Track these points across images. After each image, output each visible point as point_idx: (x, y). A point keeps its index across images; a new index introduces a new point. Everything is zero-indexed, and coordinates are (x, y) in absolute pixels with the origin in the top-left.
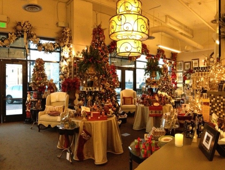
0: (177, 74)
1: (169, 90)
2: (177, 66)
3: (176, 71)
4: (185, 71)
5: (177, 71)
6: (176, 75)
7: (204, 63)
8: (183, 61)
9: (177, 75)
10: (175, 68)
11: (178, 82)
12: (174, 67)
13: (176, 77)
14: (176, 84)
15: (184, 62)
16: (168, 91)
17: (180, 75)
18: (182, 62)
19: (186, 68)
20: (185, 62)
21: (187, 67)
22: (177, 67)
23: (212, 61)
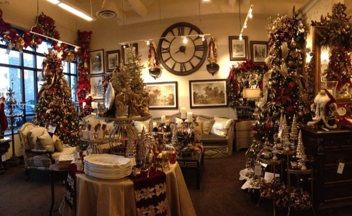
0: (91, 79)
1: (62, 117)
2: (91, 60)
3: (89, 73)
4: (107, 72)
5: (91, 73)
6: (89, 82)
7: (148, 54)
8: (103, 50)
9: (91, 83)
10: (86, 65)
11: (94, 98)
12: (83, 64)
13: (90, 86)
14: (89, 102)
15: (105, 51)
16: (59, 120)
17: (97, 82)
18: (101, 52)
19: (109, 65)
20: (109, 53)
21: (113, 63)
22: (91, 63)
23: (166, 49)
